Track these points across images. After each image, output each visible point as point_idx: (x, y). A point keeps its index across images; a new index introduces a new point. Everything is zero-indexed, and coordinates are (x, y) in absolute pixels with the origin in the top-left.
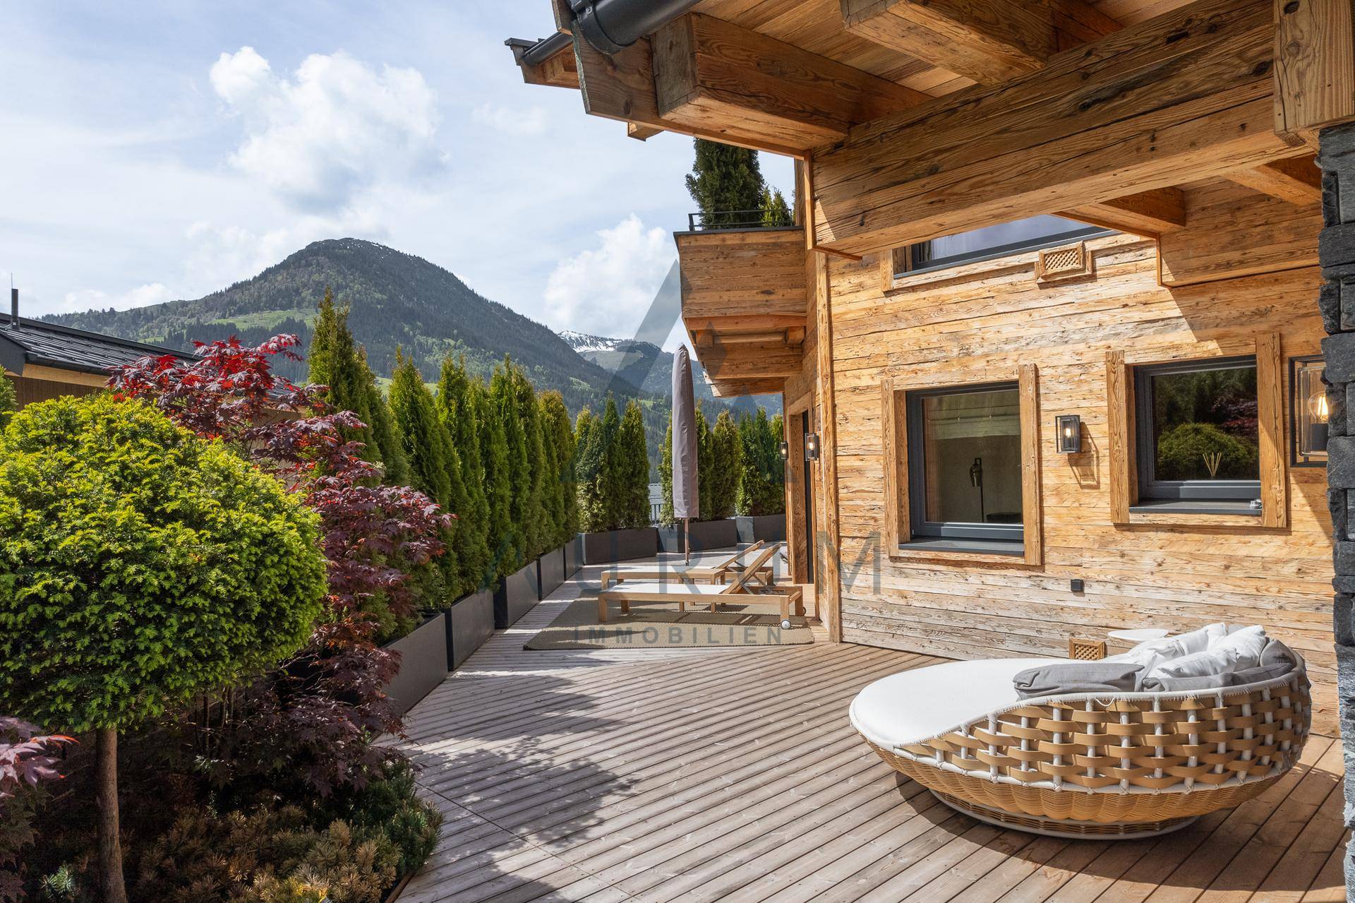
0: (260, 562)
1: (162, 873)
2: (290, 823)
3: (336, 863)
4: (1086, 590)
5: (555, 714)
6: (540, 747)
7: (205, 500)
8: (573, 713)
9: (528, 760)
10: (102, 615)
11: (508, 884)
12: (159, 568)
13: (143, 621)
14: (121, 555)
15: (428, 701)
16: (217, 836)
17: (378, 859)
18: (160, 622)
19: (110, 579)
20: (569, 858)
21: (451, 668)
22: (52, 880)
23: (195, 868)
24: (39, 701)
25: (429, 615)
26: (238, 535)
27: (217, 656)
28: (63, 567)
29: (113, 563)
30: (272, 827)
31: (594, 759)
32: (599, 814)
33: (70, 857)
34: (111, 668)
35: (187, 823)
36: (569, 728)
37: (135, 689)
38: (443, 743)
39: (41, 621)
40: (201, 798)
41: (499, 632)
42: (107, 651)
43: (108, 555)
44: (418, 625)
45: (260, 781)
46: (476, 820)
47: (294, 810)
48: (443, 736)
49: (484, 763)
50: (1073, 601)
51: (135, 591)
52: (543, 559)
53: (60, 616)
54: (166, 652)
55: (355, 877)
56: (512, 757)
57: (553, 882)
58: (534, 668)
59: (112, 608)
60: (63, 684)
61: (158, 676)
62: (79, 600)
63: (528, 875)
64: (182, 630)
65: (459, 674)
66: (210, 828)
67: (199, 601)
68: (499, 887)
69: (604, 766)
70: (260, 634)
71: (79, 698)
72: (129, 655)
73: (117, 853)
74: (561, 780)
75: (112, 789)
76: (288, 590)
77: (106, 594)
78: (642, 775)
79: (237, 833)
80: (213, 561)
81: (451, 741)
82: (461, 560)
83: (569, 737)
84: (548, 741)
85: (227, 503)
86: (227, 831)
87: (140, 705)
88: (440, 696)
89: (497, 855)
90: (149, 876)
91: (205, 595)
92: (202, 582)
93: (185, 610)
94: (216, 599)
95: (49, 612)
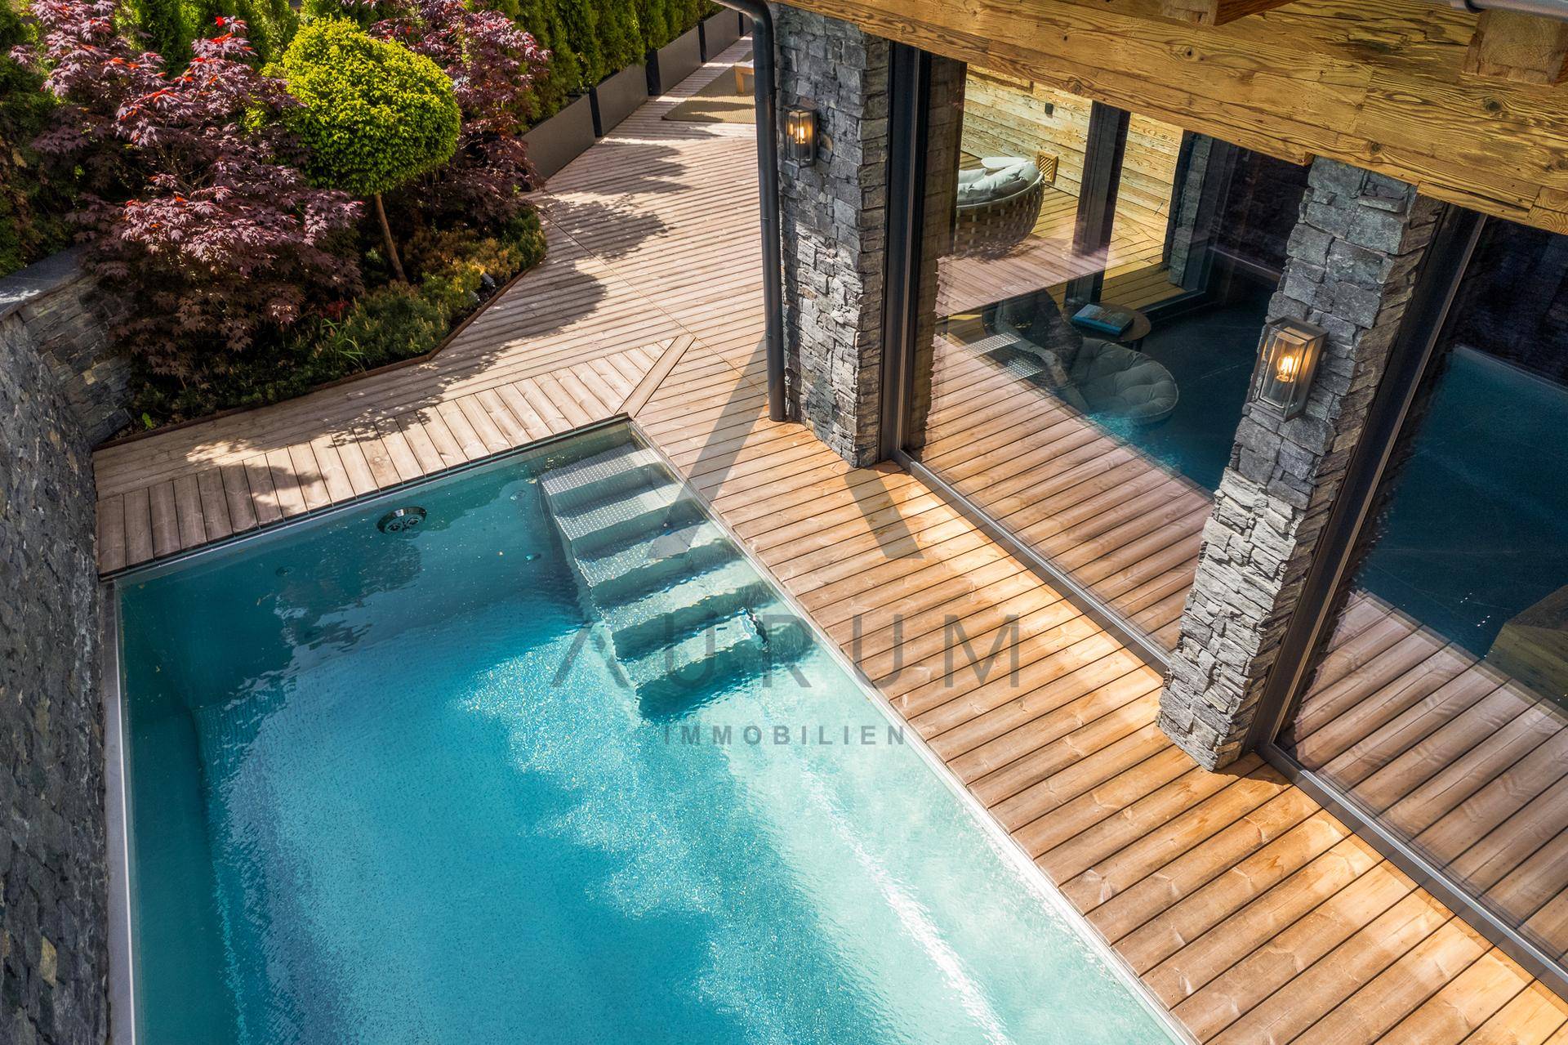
0: (421, 117)
1: (414, 256)
2: (470, 238)
3: (488, 258)
4: (1054, 113)
5: (653, 178)
6: (632, 202)
7: (391, 89)
8: (666, 179)
9: (619, 210)
10: (361, 148)
11: (576, 275)
12: (378, 127)
13: (377, 150)
14: (363, 122)
15: (576, 163)
16: (435, 241)
17: (509, 258)
18: (384, 151)
19: (360, 133)
20: (611, 266)
21: (599, 134)
22: (369, 254)
23: (428, 255)
24: (347, 182)
25: (574, 95)
26: (409, 106)
27: (411, 163)
28: (341, 127)
29: (360, 126)
30: (460, 239)
31: (657, 212)
32: (641, 245)
33: (375, 245)
34: (371, 170)
35: (420, 234)
36: (654, 190)
37: (381, 179)
38: (574, 195)
39: (339, 151)
40: (428, 222)
41: (652, 99)
42: (366, 163)
43: (357, 122)
44: (561, 108)
45: (458, 215)
46: (574, 243)
47: (471, 232)
48: (576, 190)
49: (594, 209)
50: (1045, 120)
51: (371, 138)
52: (707, 23)
53: (347, 149)
54: (389, 163)
55: (497, 265)
56: (611, 207)
57: (597, 276)
58: (660, 138)
59: (364, 145)
60: (354, 176)
61: (389, 173)
62: (351, 143)
63: (586, 272)
64: (394, 153)
65: (606, 139)
66: (433, 238)
67: (397, 141)
68: (571, 276)
69: (661, 218)
70: (429, 151)
71: (361, 182)
72: (376, 164)
73: (392, 246)
74: (630, 224)
75: (383, 216)
76: (438, 129)
77: (360, 139)
78: (679, 224)
79: (444, 241)
80: (400, 120)
81: (580, 194)
82: (606, 43)
83: (653, 195)
84: (639, 197)
85: (403, 86)
86: (440, 239)
87: (384, 186)
88: (587, 158)
89: (577, 262)
90: (408, 257)
91: (400, 138)
92: (397, 131)
93: (393, 146)
94: (405, 138)
95: (342, 147)
